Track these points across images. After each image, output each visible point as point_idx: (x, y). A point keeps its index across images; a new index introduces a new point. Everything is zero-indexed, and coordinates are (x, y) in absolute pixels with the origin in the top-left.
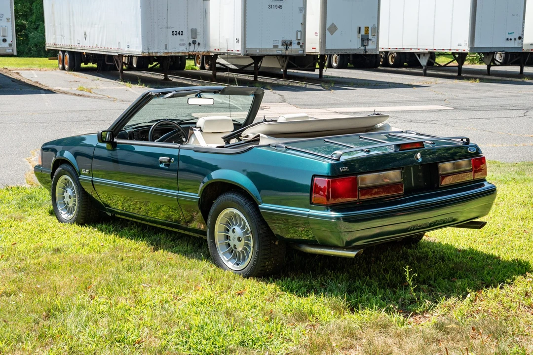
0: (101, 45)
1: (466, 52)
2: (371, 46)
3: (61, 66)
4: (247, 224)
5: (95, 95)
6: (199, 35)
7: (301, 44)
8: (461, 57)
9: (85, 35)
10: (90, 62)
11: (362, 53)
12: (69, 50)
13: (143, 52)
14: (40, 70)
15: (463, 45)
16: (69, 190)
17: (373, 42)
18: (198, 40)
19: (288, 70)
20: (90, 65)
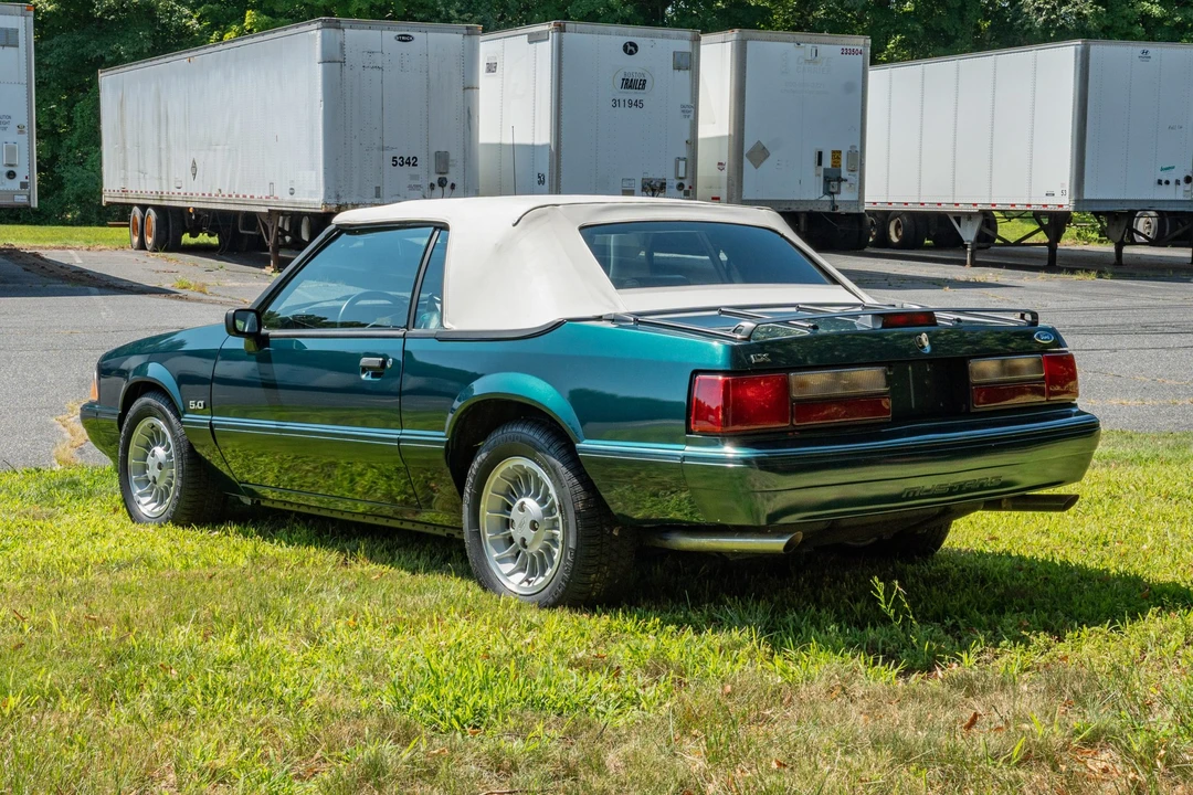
0: (229, 190)
1: (1065, 209)
2: (845, 195)
3: (136, 239)
4: (552, 491)
5: (214, 298)
6: (454, 166)
7: (686, 188)
8: (1055, 223)
9: (194, 166)
10: (203, 232)
11: (827, 209)
12: (157, 203)
13: (325, 204)
14: (88, 250)
15: (1058, 193)
16: (160, 451)
17: (851, 184)
18: (451, 178)
19: (656, 254)
20: (203, 238)
